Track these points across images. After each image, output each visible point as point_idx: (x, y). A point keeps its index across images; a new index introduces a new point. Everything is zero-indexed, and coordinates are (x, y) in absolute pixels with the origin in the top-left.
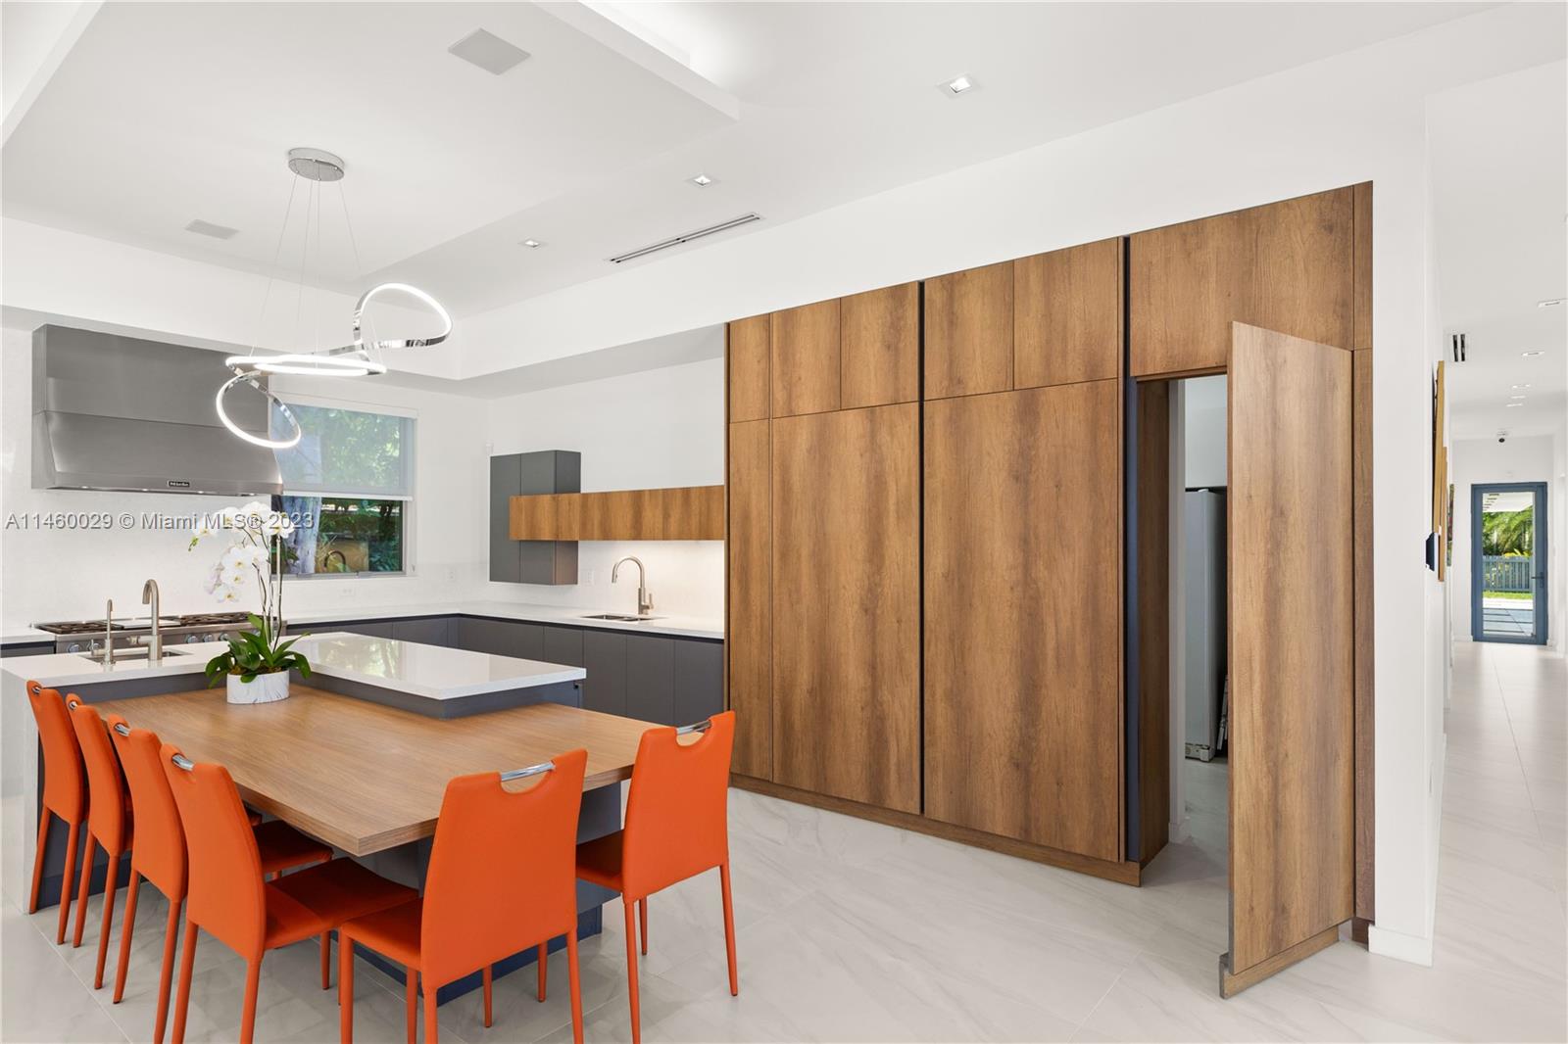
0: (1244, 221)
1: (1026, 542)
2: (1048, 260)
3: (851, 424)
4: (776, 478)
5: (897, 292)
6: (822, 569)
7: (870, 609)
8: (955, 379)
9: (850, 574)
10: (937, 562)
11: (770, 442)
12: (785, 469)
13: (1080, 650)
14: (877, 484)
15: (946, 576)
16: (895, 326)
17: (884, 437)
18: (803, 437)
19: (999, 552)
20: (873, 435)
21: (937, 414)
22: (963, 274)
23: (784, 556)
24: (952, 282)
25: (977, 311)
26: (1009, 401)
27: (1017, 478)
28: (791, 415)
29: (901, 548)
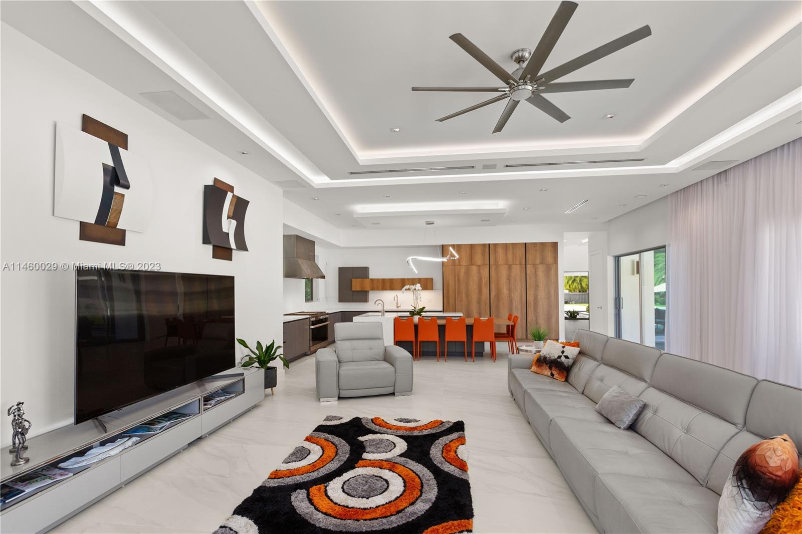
0: (542, 244)
1: (510, 290)
2: (513, 244)
3: (474, 268)
4: (456, 277)
5: (484, 245)
6: (468, 295)
7: (479, 302)
8: (496, 262)
9: (474, 296)
10: (493, 294)
11: (455, 271)
12: (459, 276)
13: (519, 307)
14: (480, 280)
15: (495, 296)
16: (484, 251)
17: (482, 271)
18: (463, 270)
19: (505, 291)
20: (479, 270)
21: (493, 268)
22: (498, 244)
23: (459, 293)
24: (495, 245)
25: (500, 252)
26: (506, 267)
27: (508, 279)
28: (460, 265)
29: (485, 291)
